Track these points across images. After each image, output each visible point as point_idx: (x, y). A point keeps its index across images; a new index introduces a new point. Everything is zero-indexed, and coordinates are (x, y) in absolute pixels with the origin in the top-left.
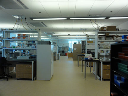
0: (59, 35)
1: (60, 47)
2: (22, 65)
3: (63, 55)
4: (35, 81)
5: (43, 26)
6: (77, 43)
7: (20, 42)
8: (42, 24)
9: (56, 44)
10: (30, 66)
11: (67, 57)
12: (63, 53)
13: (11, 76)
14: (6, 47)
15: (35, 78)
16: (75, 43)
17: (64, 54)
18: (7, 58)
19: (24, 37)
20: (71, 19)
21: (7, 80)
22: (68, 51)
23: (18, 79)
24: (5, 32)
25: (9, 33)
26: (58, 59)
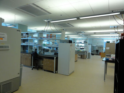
0: (90, 34)
1: (94, 46)
2: (47, 60)
3: (97, 55)
4: (56, 74)
5: (70, 26)
6: (110, 42)
7: (54, 41)
8: (69, 25)
9: (87, 43)
10: (53, 61)
11: (100, 57)
12: (97, 52)
13: (41, 67)
14: (39, 45)
15: (56, 72)
16: (108, 42)
17: (99, 53)
18: (40, 53)
19: (51, 36)
20: (80, 18)
21: (38, 70)
22: (103, 50)
23: (45, 71)
24: (39, 33)
25: (42, 34)
26: (89, 58)
